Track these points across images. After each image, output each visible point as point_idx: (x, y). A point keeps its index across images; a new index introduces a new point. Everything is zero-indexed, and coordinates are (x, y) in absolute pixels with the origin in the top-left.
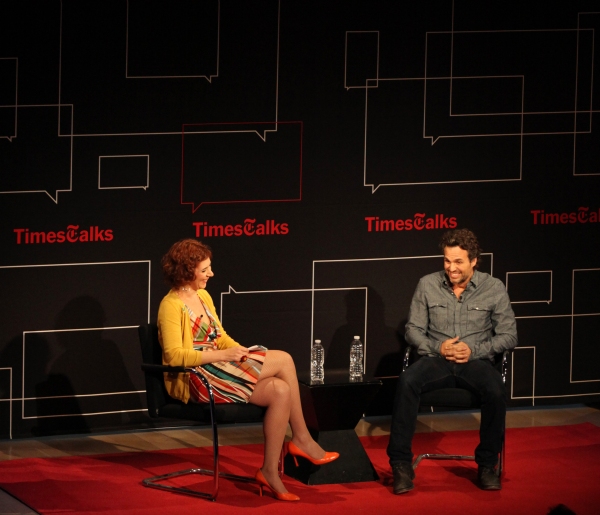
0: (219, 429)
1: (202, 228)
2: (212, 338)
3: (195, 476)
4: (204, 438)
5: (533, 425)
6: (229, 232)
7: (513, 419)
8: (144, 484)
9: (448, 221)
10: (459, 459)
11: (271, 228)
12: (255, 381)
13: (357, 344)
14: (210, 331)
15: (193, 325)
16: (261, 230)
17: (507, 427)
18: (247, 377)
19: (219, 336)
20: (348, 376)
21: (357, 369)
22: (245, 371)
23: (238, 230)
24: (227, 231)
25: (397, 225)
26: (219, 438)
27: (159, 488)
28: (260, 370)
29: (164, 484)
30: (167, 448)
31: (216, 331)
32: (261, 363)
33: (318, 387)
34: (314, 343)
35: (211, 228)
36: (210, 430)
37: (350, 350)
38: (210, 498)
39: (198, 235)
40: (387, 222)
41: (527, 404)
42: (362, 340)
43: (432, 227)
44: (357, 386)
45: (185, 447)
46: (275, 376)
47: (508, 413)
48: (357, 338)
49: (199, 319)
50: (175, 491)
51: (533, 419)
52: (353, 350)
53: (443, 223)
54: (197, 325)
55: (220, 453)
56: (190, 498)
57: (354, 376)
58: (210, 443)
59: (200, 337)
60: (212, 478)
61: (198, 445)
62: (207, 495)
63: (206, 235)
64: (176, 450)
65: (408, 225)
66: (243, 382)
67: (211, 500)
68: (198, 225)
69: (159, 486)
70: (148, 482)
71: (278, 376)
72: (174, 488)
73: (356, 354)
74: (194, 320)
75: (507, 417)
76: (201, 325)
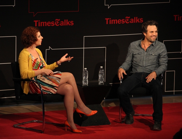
0: (45, 105)
1: (38, 23)
2: (41, 68)
3: (35, 124)
4: (39, 108)
5: (174, 102)
6: (49, 25)
7: (166, 100)
8: (14, 127)
9: (139, 20)
10: (143, 116)
11: (67, 23)
12: (57, 86)
13: (102, 69)
14: (40, 65)
15: (33, 62)
16: (62, 24)
17: (163, 103)
18: (54, 84)
19: (45, 67)
20: (98, 83)
21: (102, 80)
22: (53, 82)
23: (53, 24)
24: (48, 24)
25: (118, 22)
26: (45, 108)
27: (20, 128)
28: (59, 81)
29: (22, 127)
30: (24, 112)
31: (43, 65)
32: (60, 78)
33: (85, 87)
34: (84, 69)
35: (41, 23)
36: (41, 105)
37: (99, 72)
38: (41, 132)
39: (36, 26)
40: (114, 20)
41: (171, 94)
42: (104, 68)
43: (133, 22)
44: (101, 86)
45: (31, 112)
46: (66, 83)
47: (163, 97)
48: (102, 67)
49: (36, 60)
50: (27, 129)
51: (174, 100)
52: (100, 72)
53: (138, 20)
54: (34, 62)
55: (45, 114)
56: (33, 132)
57: (100, 82)
58: (41, 110)
59: (36, 67)
60: (42, 124)
61: (36, 111)
62: (40, 131)
63: (39, 26)
64: (27, 113)
65: (124, 21)
66: (53, 87)
67: (42, 133)
68: (36, 21)
69: (20, 127)
70: (16, 126)
71: (68, 83)
72: (26, 128)
73: (101, 74)
74: (34, 60)
75: (163, 99)
76: (36, 62)
